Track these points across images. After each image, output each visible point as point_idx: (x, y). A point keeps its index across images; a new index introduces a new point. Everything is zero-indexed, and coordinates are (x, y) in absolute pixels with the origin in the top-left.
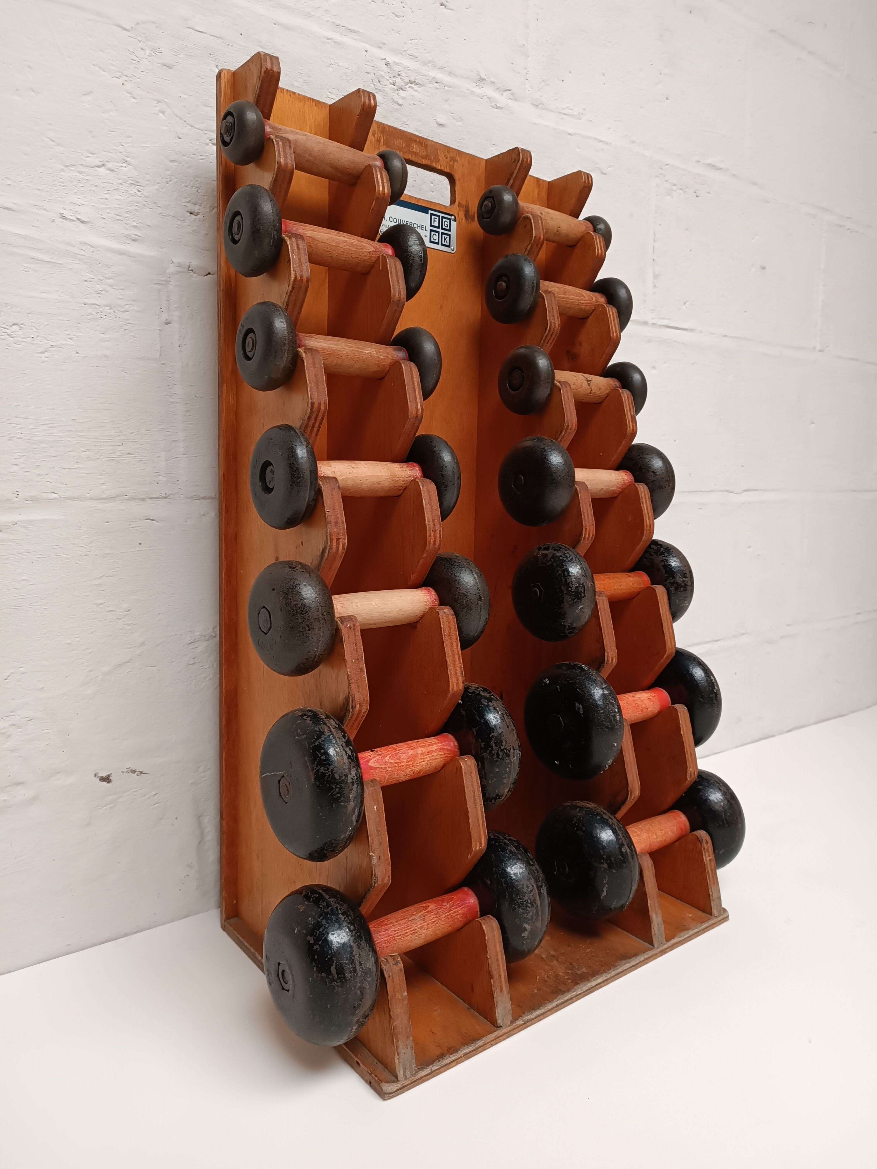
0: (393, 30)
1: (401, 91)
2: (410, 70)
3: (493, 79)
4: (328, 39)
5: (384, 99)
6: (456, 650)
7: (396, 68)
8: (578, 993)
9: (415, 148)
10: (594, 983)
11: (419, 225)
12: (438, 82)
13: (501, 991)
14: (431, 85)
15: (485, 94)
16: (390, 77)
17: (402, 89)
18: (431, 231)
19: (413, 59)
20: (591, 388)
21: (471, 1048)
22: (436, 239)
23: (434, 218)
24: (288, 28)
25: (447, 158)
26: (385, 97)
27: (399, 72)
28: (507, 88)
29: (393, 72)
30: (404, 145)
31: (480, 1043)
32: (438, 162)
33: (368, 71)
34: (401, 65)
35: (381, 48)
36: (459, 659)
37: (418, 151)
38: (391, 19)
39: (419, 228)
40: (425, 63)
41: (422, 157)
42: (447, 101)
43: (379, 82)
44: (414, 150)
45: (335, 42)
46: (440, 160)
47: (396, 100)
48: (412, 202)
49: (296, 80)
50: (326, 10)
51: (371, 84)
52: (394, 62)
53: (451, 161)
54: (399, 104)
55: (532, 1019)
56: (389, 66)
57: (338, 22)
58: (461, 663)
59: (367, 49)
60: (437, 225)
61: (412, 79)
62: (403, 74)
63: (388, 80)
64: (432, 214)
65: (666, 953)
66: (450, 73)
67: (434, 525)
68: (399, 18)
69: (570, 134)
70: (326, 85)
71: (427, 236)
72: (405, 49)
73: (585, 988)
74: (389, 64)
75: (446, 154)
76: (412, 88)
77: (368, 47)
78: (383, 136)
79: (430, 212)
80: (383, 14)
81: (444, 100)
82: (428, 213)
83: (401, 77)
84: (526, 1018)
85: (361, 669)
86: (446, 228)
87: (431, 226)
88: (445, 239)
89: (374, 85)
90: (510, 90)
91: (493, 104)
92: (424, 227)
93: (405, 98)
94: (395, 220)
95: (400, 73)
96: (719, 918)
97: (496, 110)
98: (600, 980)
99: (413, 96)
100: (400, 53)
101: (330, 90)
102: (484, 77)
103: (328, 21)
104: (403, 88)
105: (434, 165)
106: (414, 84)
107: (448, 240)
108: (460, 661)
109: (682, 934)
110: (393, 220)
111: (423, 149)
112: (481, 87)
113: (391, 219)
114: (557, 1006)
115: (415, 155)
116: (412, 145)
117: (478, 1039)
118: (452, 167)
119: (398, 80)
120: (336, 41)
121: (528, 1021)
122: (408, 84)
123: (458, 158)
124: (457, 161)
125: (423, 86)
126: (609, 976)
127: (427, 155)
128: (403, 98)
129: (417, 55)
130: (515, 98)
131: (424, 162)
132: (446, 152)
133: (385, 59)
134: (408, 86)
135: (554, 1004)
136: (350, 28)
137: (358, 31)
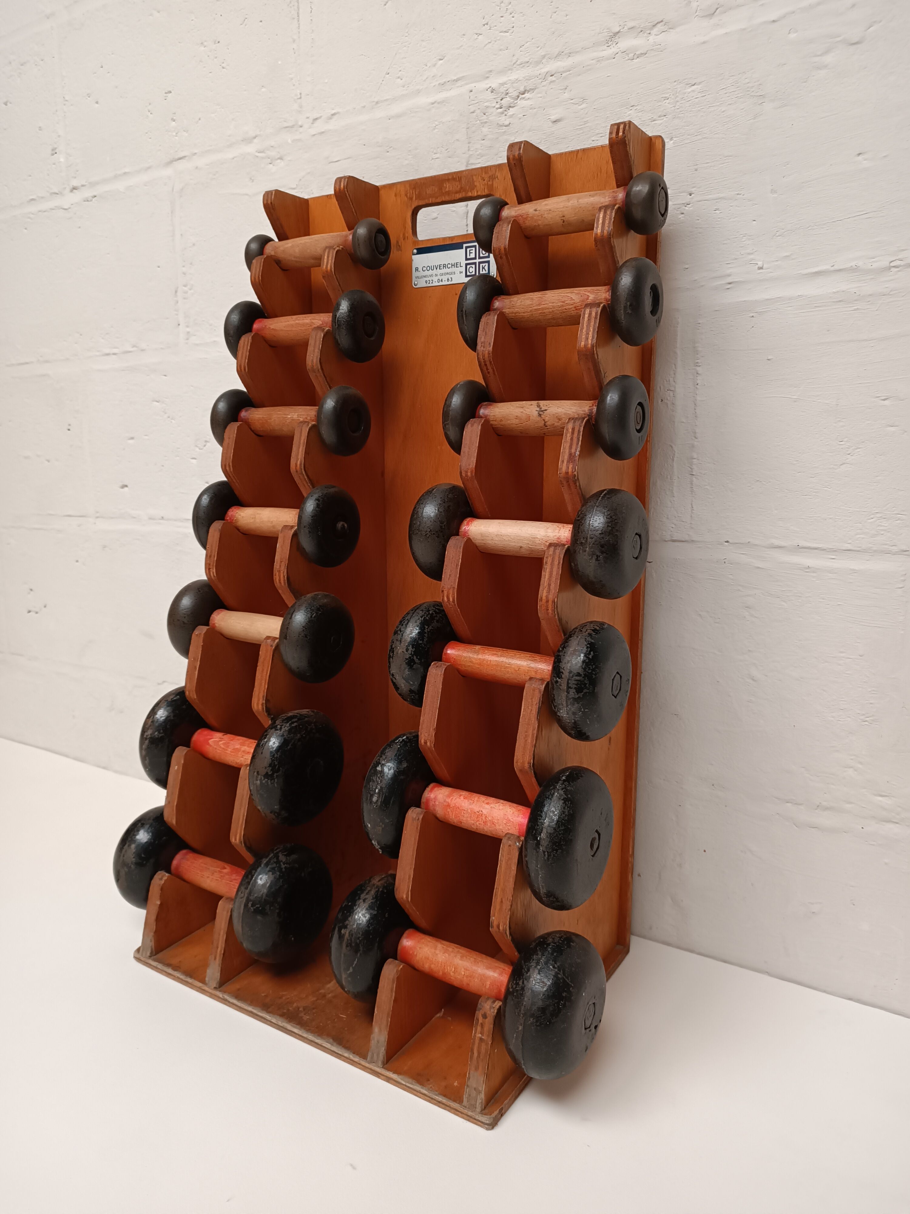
0: (501, 50)
1: (510, 109)
2: (519, 81)
3: (631, 24)
4: (433, 104)
5: (490, 130)
6: (265, 676)
7: (503, 89)
8: (272, 1021)
9: (448, 187)
10: (289, 1027)
11: (453, 264)
12: (553, 74)
13: (215, 959)
14: (544, 83)
15: (618, 50)
16: (497, 102)
17: (510, 107)
18: (467, 265)
19: (524, 66)
20: (544, 420)
21: (182, 977)
22: (472, 272)
23: (470, 250)
24: (398, 116)
25: (484, 180)
26: (490, 127)
27: (507, 90)
28: (656, 22)
29: (500, 95)
30: (436, 190)
31: (189, 980)
32: (474, 189)
33: (472, 111)
34: (509, 82)
35: (488, 77)
36: (265, 684)
37: (451, 189)
38: (499, 40)
39: (453, 266)
40: (538, 63)
41: (456, 193)
42: (566, 88)
43: (485, 114)
44: (447, 190)
45: (439, 103)
46: (476, 186)
47: (501, 123)
48: (446, 244)
49: (406, 160)
50: (433, 77)
51: (477, 121)
52: (500, 84)
53: (489, 181)
54: (506, 126)
55: (229, 1002)
56: (494, 92)
57: (442, 81)
58: (265, 688)
59: (471, 89)
60: (474, 256)
61: (522, 89)
62: (510, 90)
63: (494, 107)
64: (467, 248)
65: (379, 1077)
66: (569, 55)
67: (280, 566)
68: (508, 32)
69: (774, 21)
70: (432, 148)
71: (462, 272)
72: (514, 61)
73: (280, 1023)
74: (494, 90)
75: (483, 176)
76: (523, 98)
77: (471, 86)
78: (415, 192)
79: (465, 245)
80: (490, 41)
81: (561, 90)
82: (462, 248)
83: (509, 95)
84: (227, 997)
85: (195, 667)
86: (485, 255)
87: (467, 259)
88: (483, 268)
89: (480, 121)
90: (662, 21)
91: (631, 55)
92: (459, 264)
93: (513, 114)
94: (428, 268)
95: (507, 92)
96: (465, 1111)
97: (638, 59)
98: (296, 1030)
99: (523, 107)
100: (509, 70)
101: (435, 151)
102: (617, 30)
103: (434, 86)
104: (512, 105)
105: (470, 194)
106: (527, 92)
107: (486, 268)
108: (265, 686)
109: (410, 1080)
110: (426, 269)
111: (457, 183)
112: (614, 44)
113: (424, 269)
114: (251, 1012)
115: (449, 195)
116: (445, 185)
117: (191, 977)
118: (491, 187)
119: (507, 101)
120: (439, 101)
121: (226, 1000)
122: (518, 97)
123: (498, 174)
124: (497, 177)
125: (536, 89)
126: (305, 1035)
127: (461, 188)
128: (511, 116)
129: (527, 59)
130: (669, 25)
131: (458, 196)
132: (483, 174)
133: (490, 87)
134: (519, 99)
135: (250, 1009)
136: (455, 78)
137: (463, 77)
